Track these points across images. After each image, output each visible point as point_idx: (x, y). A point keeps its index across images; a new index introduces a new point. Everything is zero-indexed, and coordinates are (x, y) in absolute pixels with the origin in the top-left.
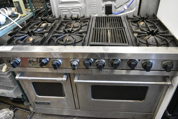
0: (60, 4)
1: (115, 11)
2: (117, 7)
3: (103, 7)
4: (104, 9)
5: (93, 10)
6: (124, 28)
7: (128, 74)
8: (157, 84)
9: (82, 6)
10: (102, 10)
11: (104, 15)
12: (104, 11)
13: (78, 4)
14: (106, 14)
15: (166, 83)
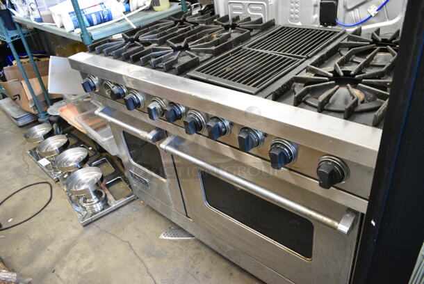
1: (344, 19)
2: (349, 7)
3: (316, 6)
4: (318, 9)
5: (292, 10)
6: (308, 58)
10: (312, 11)
11: (318, 26)
12: (317, 16)
14: (322, 23)
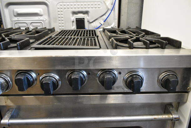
0: (15, 16)
3: (73, 22)
4: (75, 23)
5: (60, 25)
6: (97, 37)
7: (102, 103)
8: (155, 119)
9: (45, 20)
10: (72, 25)
13: (39, 17)
15: (171, 116)
